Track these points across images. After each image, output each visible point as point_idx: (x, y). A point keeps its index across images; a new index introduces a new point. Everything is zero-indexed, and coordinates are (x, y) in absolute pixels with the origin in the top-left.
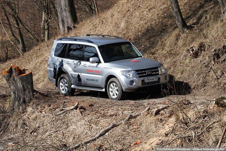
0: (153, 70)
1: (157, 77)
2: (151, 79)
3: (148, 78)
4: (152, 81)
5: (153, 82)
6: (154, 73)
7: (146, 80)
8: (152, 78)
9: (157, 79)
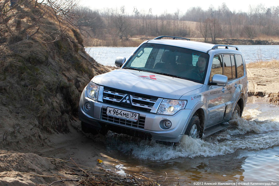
0: (140, 99)
1: (137, 115)
2: (122, 113)
3: (116, 110)
4: (124, 117)
5: (124, 120)
6: (138, 105)
7: (110, 111)
8: (125, 112)
9: (137, 118)
